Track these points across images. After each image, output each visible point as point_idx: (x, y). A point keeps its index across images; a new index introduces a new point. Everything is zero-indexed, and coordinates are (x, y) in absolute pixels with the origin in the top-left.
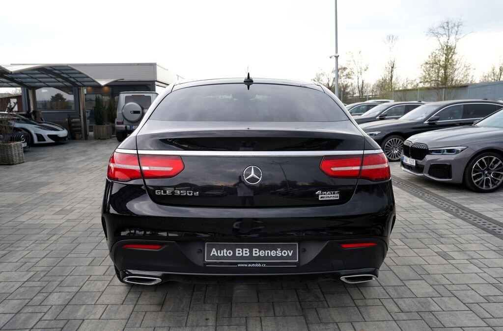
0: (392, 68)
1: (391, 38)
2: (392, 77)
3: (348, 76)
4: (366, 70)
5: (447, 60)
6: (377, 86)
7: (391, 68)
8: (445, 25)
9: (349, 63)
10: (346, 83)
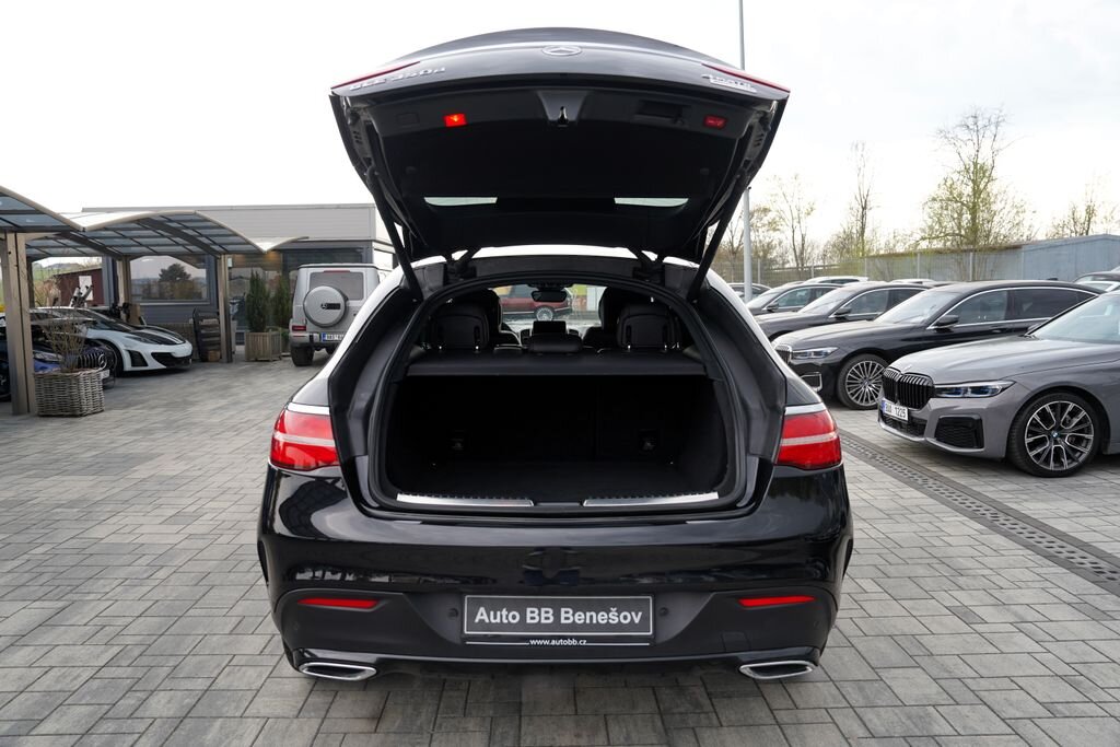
0: (864, 208)
1: (860, 147)
2: (863, 228)
3: (773, 226)
4: (809, 214)
5: (977, 192)
6: (834, 246)
7: (861, 210)
8: (970, 122)
9: (773, 199)
10: (768, 240)
